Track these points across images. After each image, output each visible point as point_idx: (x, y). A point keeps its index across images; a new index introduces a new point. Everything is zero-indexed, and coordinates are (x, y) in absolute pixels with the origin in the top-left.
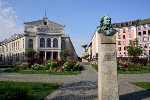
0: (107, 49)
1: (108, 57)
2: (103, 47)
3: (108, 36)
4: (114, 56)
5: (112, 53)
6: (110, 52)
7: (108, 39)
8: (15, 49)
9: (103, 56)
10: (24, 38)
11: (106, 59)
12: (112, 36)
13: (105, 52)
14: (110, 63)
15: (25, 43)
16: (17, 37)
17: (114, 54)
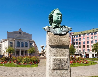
0: (57, 53)
1: (59, 65)
2: (52, 51)
3: (59, 36)
4: (67, 63)
5: (64, 60)
6: (62, 57)
7: (59, 39)
8: (2, 48)
9: (52, 63)
10: (7, 41)
11: (56, 68)
12: (64, 36)
13: (55, 57)
14: (61, 73)
15: (7, 44)
16: (3, 40)
17: (66, 60)
